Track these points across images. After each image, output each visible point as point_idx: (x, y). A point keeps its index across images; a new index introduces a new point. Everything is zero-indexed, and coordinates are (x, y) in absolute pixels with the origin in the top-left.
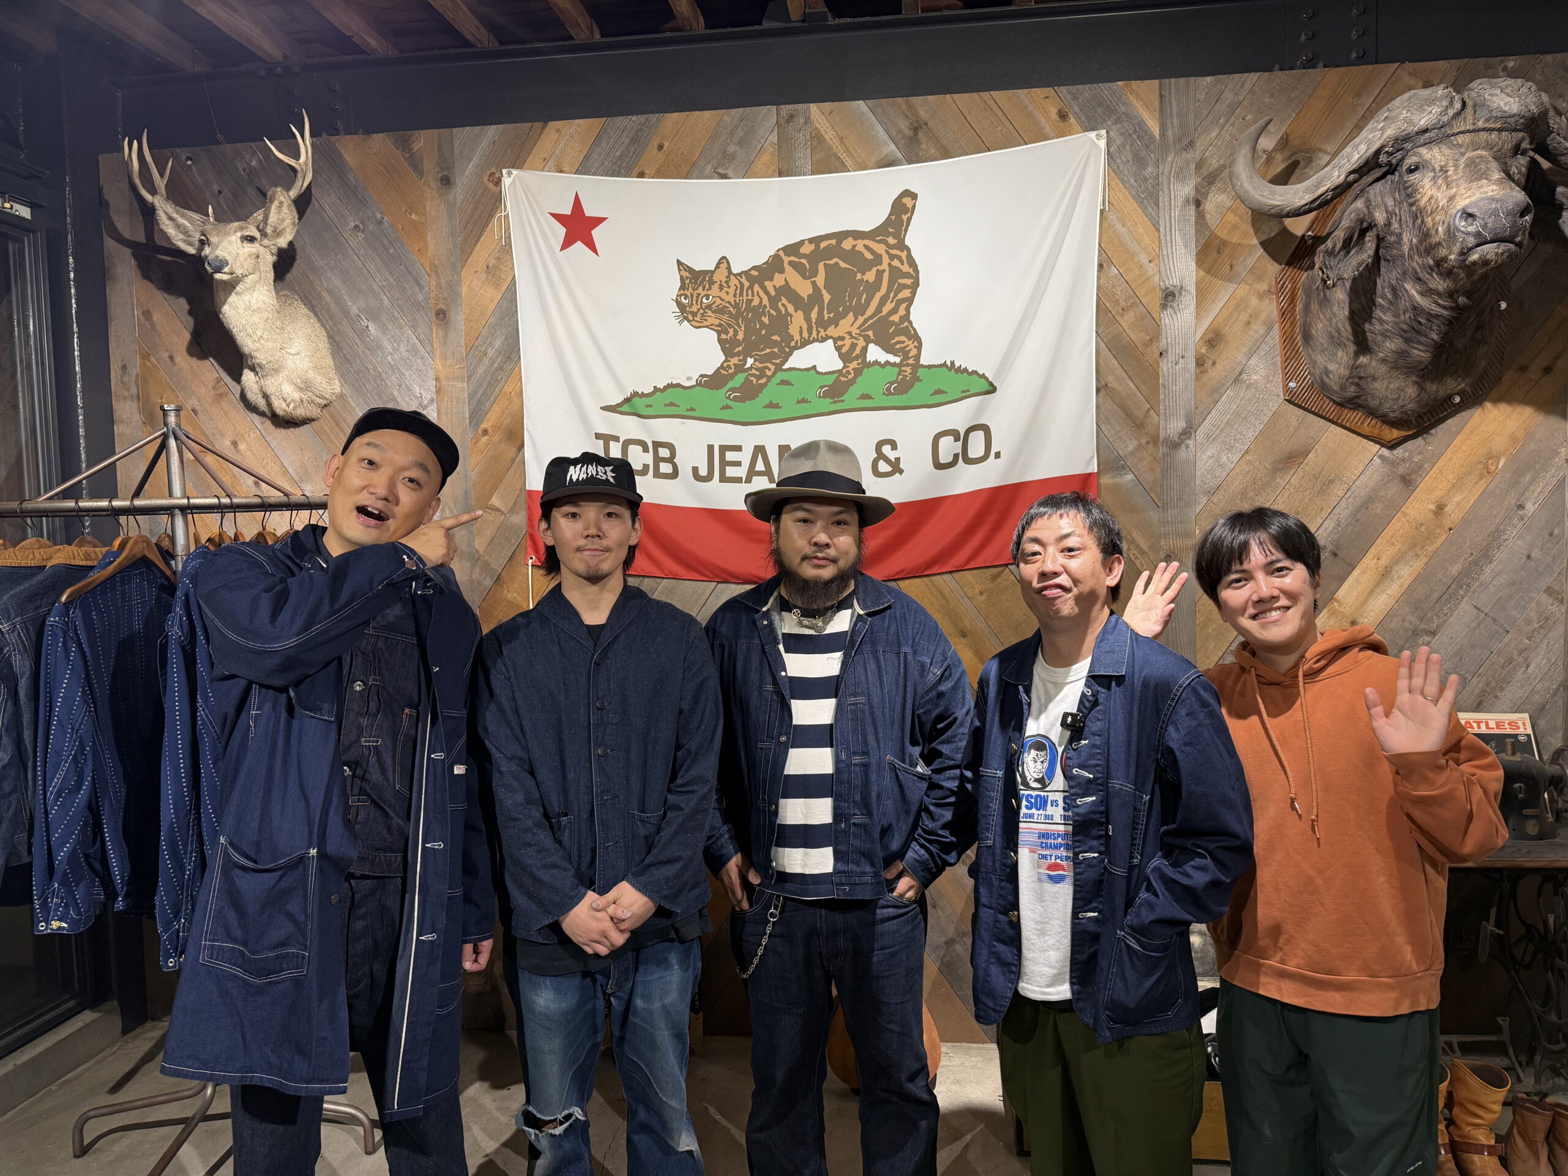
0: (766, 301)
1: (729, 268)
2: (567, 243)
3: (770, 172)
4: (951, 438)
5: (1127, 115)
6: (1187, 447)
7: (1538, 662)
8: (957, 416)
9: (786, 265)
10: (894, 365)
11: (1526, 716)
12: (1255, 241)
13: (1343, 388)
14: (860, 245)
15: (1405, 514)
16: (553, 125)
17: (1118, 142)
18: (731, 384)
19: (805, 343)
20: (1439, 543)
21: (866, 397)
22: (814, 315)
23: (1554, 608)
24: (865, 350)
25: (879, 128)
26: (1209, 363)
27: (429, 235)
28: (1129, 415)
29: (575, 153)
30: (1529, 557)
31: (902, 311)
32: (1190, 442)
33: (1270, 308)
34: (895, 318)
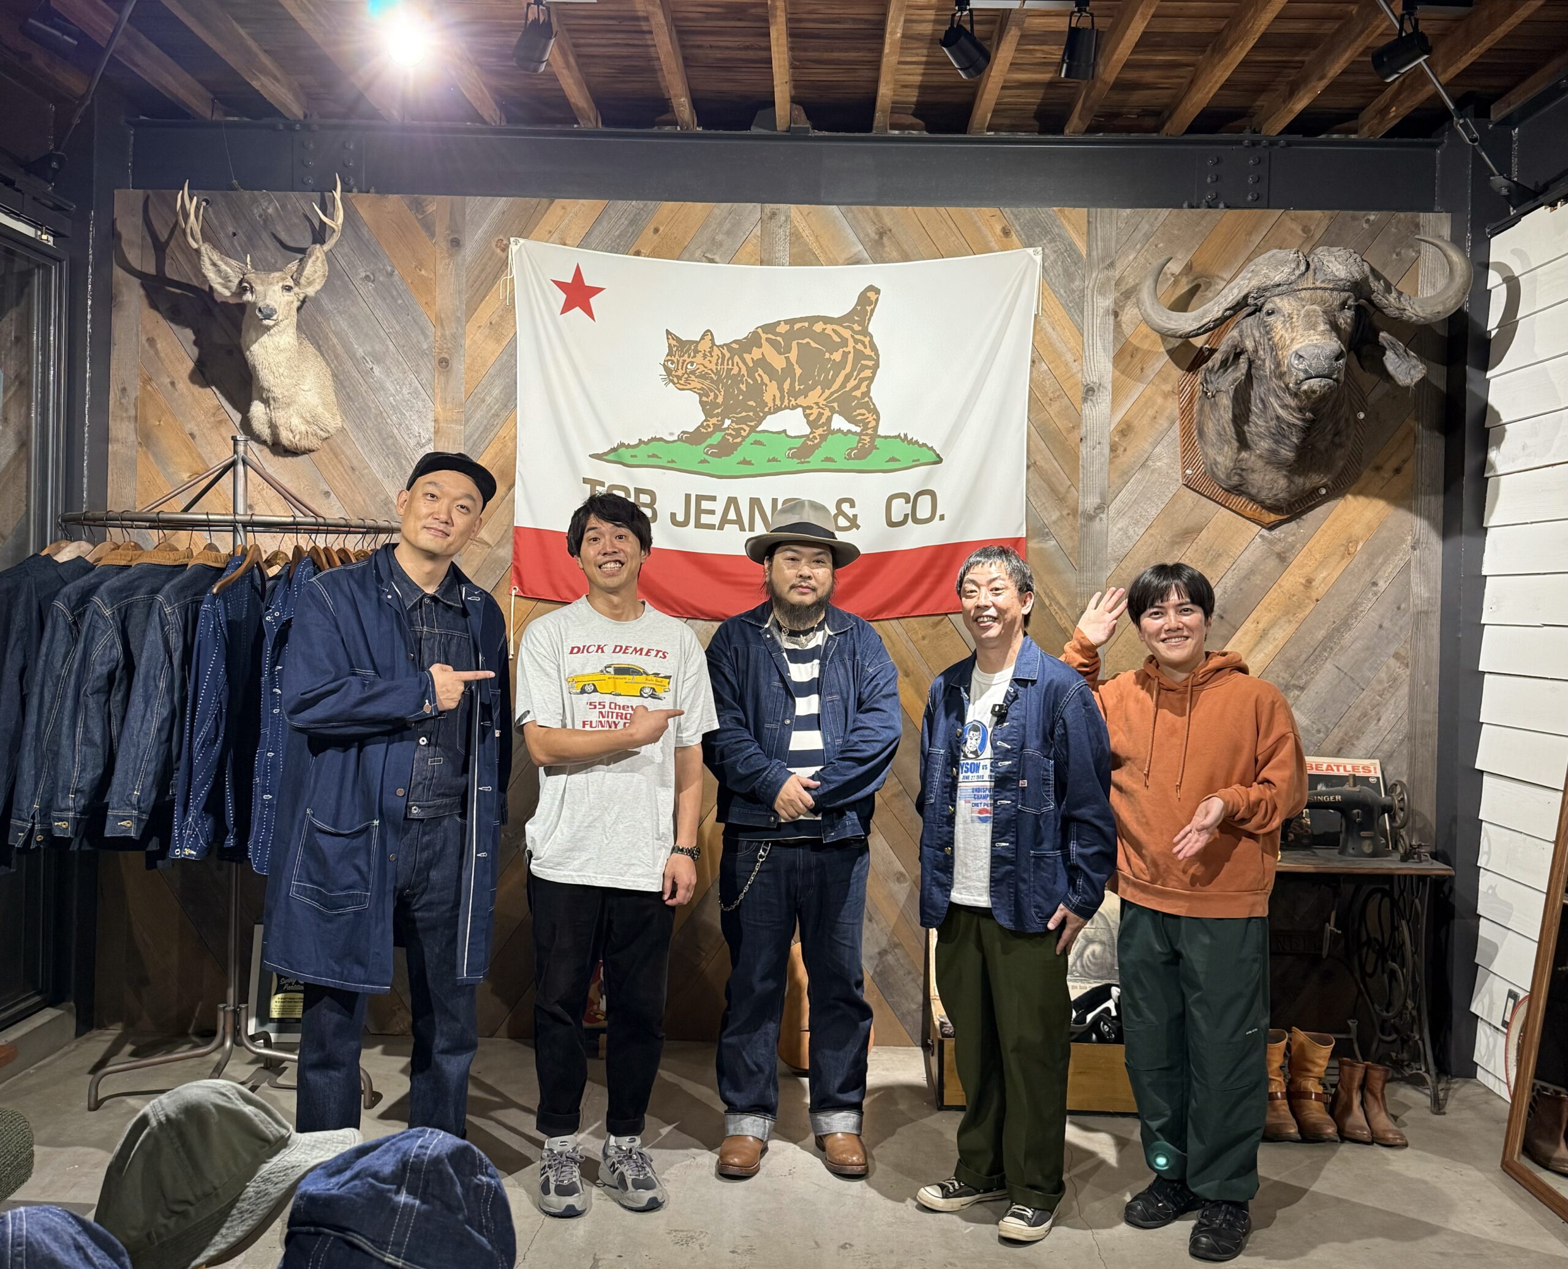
0: (744, 371)
1: (712, 340)
2: (567, 308)
3: (753, 260)
4: (903, 500)
5: (1060, 235)
6: (1101, 519)
7: (1388, 716)
8: (909, 481)
9: (763, 341)
10: (855, 433)
11: (1377, 762)
12: (1162, 349)
13: (1229, 477)
14: (829, 328)
15: (1280, 586)
16: (559, 202)
17: (1052, 258)
18: (709, 441)
19: (778, 409)
20: (1307, 612)
21: (828, 459)
22: (786, 386)
23: (1400, 671)
24: (829, 419)
25: (849, 231)
26: (1120, 451)
27: (437, 290)
28: (1053, 490)
29: (578, 230)
30: (1381, 627)
31: (863, 388)
32: (1103, 516)
33: (1173, 407)
34: (858, 393)
